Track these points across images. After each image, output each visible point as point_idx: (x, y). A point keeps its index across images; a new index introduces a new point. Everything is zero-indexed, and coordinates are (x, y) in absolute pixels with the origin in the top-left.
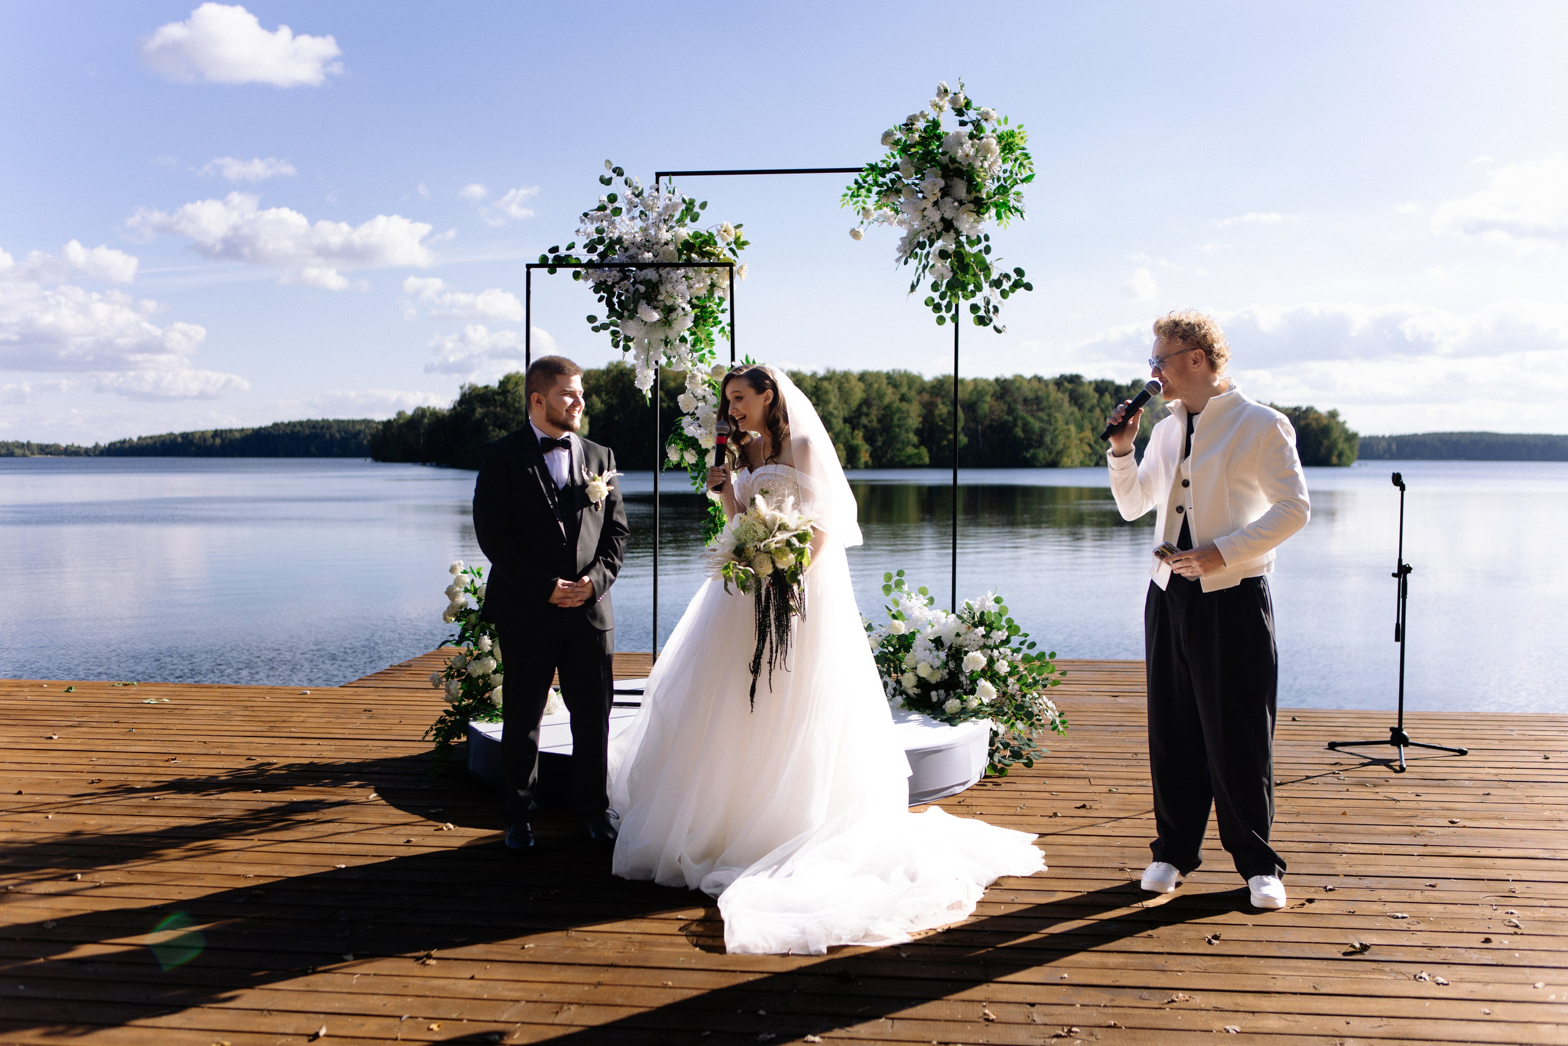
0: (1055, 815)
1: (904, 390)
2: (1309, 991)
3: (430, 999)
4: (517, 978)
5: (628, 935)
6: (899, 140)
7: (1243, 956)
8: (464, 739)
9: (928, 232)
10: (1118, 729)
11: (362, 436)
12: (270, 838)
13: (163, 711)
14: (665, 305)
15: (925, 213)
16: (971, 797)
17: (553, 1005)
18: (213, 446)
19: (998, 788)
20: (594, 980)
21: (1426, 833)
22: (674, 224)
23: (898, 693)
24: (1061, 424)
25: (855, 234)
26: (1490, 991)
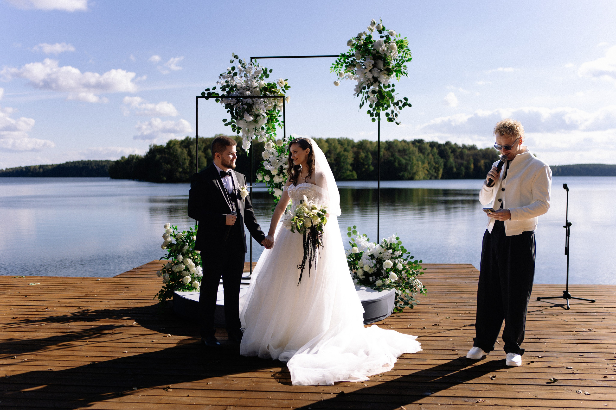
0: (424, 328)
1: (346, 146)
2: (533, 398)
3: (171, 405)
4: (206, 396)
5: (251, 379)
6: (355, 44)
7: (506, 384)
8: (172, 299)
9: (367, 83)
10: (448, 292)
11: (106, 167)
12: (94, 341)
13: (39, 288)
14: (255, 114)
15: (366, 75)
16: (388, 321)
17: (223, 407)
18: (39, 172)
19: (399, 318)
20: (239, 396)
21: (579, 335)
22: (258, 79)
23: (355, 278)
24: (415, 161)
25: (336, 84)
26: (607, 397)
